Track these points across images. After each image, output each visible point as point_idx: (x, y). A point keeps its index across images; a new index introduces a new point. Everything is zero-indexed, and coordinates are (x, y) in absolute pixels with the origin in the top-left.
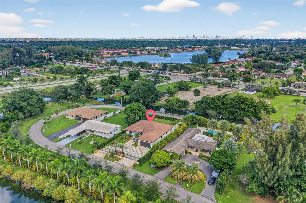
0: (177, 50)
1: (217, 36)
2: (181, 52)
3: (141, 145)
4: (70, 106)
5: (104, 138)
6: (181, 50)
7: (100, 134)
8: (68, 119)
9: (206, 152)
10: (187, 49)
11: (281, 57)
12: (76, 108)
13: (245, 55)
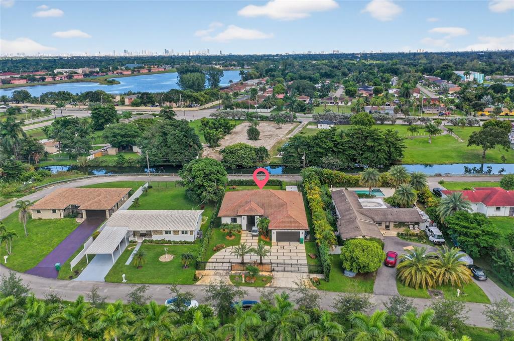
0: (121, 73)
1: (166, 51)
2: (129, 76)
3: (278, 240)
4: (12, 192)
5: (181, 243)
6: (129, 72)
7: (167, 237)
8: (41, 219)
9: (406, 225)
10: (139, 71)
11: (308, 76)
12: (31, 193)
13: (250, 75)
